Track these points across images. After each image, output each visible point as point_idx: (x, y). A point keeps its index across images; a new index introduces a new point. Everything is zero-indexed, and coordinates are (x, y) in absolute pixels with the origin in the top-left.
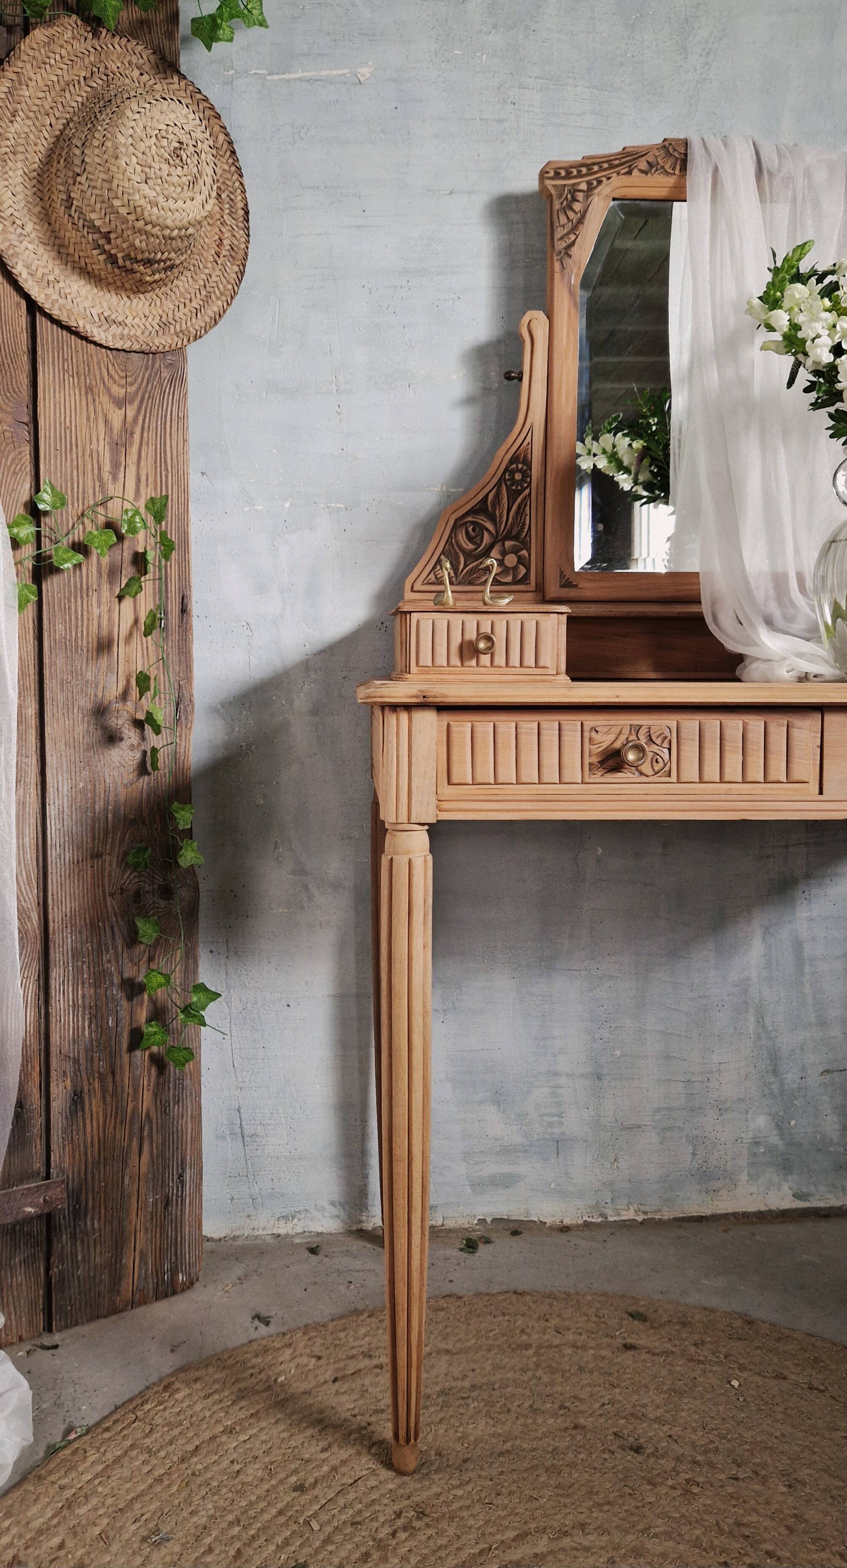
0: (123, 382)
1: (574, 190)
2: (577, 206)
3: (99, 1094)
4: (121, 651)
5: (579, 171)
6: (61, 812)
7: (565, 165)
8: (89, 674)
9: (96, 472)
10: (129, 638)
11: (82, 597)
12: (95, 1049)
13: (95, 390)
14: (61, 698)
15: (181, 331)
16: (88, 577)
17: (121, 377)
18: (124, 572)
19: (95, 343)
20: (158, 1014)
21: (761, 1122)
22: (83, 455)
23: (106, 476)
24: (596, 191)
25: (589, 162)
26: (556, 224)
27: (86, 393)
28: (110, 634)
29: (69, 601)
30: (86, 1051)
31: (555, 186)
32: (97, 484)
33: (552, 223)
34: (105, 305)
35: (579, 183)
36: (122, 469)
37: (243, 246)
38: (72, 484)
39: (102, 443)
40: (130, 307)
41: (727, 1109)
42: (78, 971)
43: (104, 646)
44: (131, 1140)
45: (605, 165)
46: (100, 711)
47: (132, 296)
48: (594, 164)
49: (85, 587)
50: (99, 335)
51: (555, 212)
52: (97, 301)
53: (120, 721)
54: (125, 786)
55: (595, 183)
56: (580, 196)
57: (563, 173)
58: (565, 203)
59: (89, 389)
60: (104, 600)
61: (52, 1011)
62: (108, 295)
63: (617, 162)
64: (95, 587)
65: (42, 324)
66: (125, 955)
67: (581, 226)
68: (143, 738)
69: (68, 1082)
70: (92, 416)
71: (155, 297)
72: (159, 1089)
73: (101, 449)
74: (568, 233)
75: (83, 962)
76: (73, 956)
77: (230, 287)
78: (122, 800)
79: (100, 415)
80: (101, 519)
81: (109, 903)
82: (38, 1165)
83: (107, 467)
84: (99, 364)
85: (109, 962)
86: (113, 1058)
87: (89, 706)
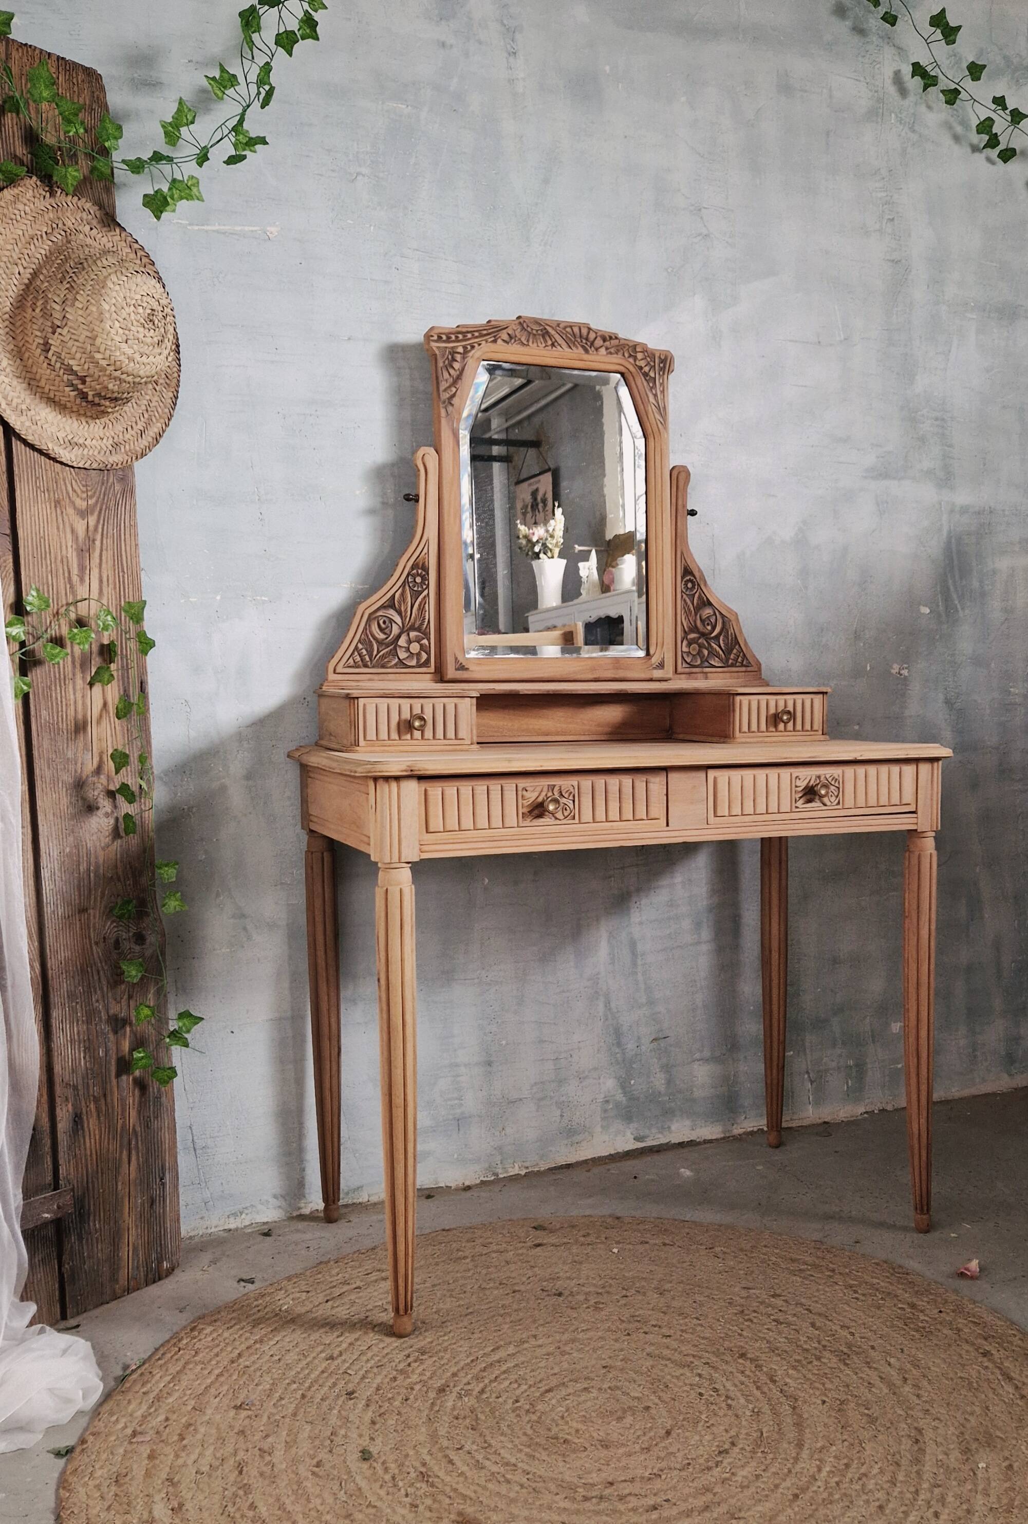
0: (84, 495)
1: (453, 352)
2: (457, 365)
3: (95, 1114)
4: (94, 731)
5: (457, 337)
6: (53, 874)
7: (446, 331)
8: (69, 753)
9: (66, 575)
10: (99, 722)
11: (60, 686)
12: (90, 1076)
13: (63, 503)
14: (48, 774)
15: (130, 450)
16: (64, 668)
17: (83, 492)
18: (93, 662)
19: (62, 463)
20: (139, 1043)
21: (610, 1084)
22: (55, 562)
23: (75, 579)
24: (470, 354)
25: (464, 330)
26: (441, 378)
27: (56, 507)
28: (85, 716)
29: (50, 689)
30: (83, 1079)
31: (438, 348)
32: (68, 586)
33: (437, 378)
34: (68, 428)
35: (457, 347)
36: (88, 572)
37: (176, 375)
38: (48, 587)
39: (70, 549)
40: (88, 431)
41: (584, 1078)
42: (73, 1010)
43: (80, 727)
44: (121, 1153)
45: (476, 334)
46: (79, 785)
47: (90, 421)
48: (468, 332)
49: (62, 676)
50: (65, 455)
51: (439, 369)
52: (61, 425)
53: (96, 792)
54: (103, 849)
55: (469, 347)
56: (458, 357)
57: (444, 337)
58: (447, 362)
59: (57, 503)
60: (78, 687)
61: (54, 1046)
62: (70, 421)
63: (485, 332)
64: (70, 676)
65: (17, 446)
66: (110, 995)
67: (460, 382)
68: (115, 807)
69: (70, 1106)
70: (61, 526)
71: (108, 422)
72: (142, 1106)
73: (69, 555)
74: (449, 387)
75: (77, 1003)
76: (68, 996)
77: (167, 410)
78: (101, 861)
79: (67, 525)
80: (73, 616)
81: (95, 951)
82: (49, 1178)
83: (75, 571)
84: (64, 480)
85: (97, 1001)
86: (104, 1084)
87: (71, 780)
